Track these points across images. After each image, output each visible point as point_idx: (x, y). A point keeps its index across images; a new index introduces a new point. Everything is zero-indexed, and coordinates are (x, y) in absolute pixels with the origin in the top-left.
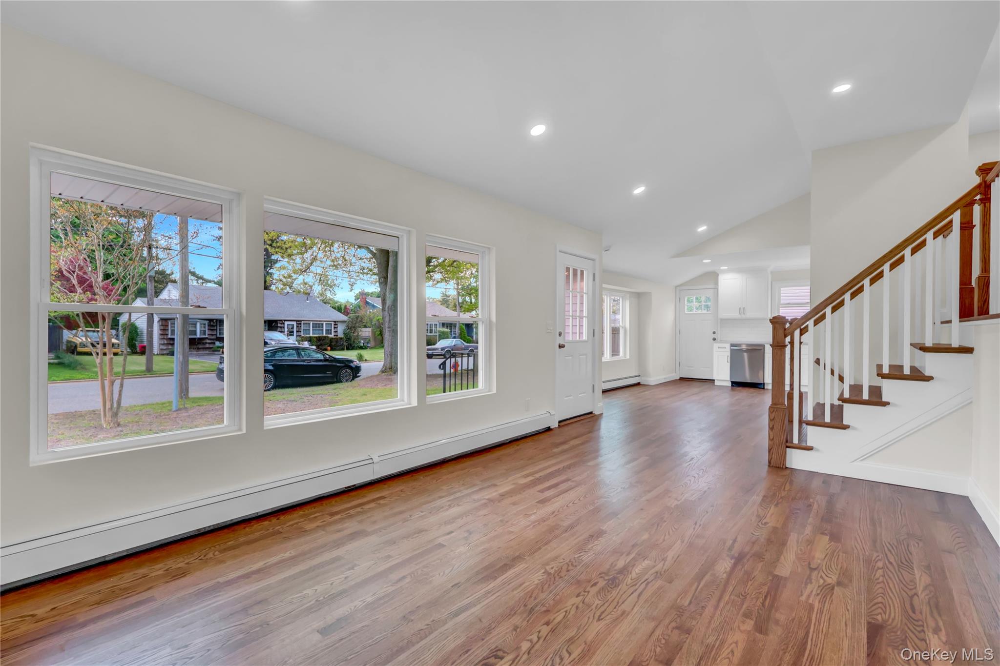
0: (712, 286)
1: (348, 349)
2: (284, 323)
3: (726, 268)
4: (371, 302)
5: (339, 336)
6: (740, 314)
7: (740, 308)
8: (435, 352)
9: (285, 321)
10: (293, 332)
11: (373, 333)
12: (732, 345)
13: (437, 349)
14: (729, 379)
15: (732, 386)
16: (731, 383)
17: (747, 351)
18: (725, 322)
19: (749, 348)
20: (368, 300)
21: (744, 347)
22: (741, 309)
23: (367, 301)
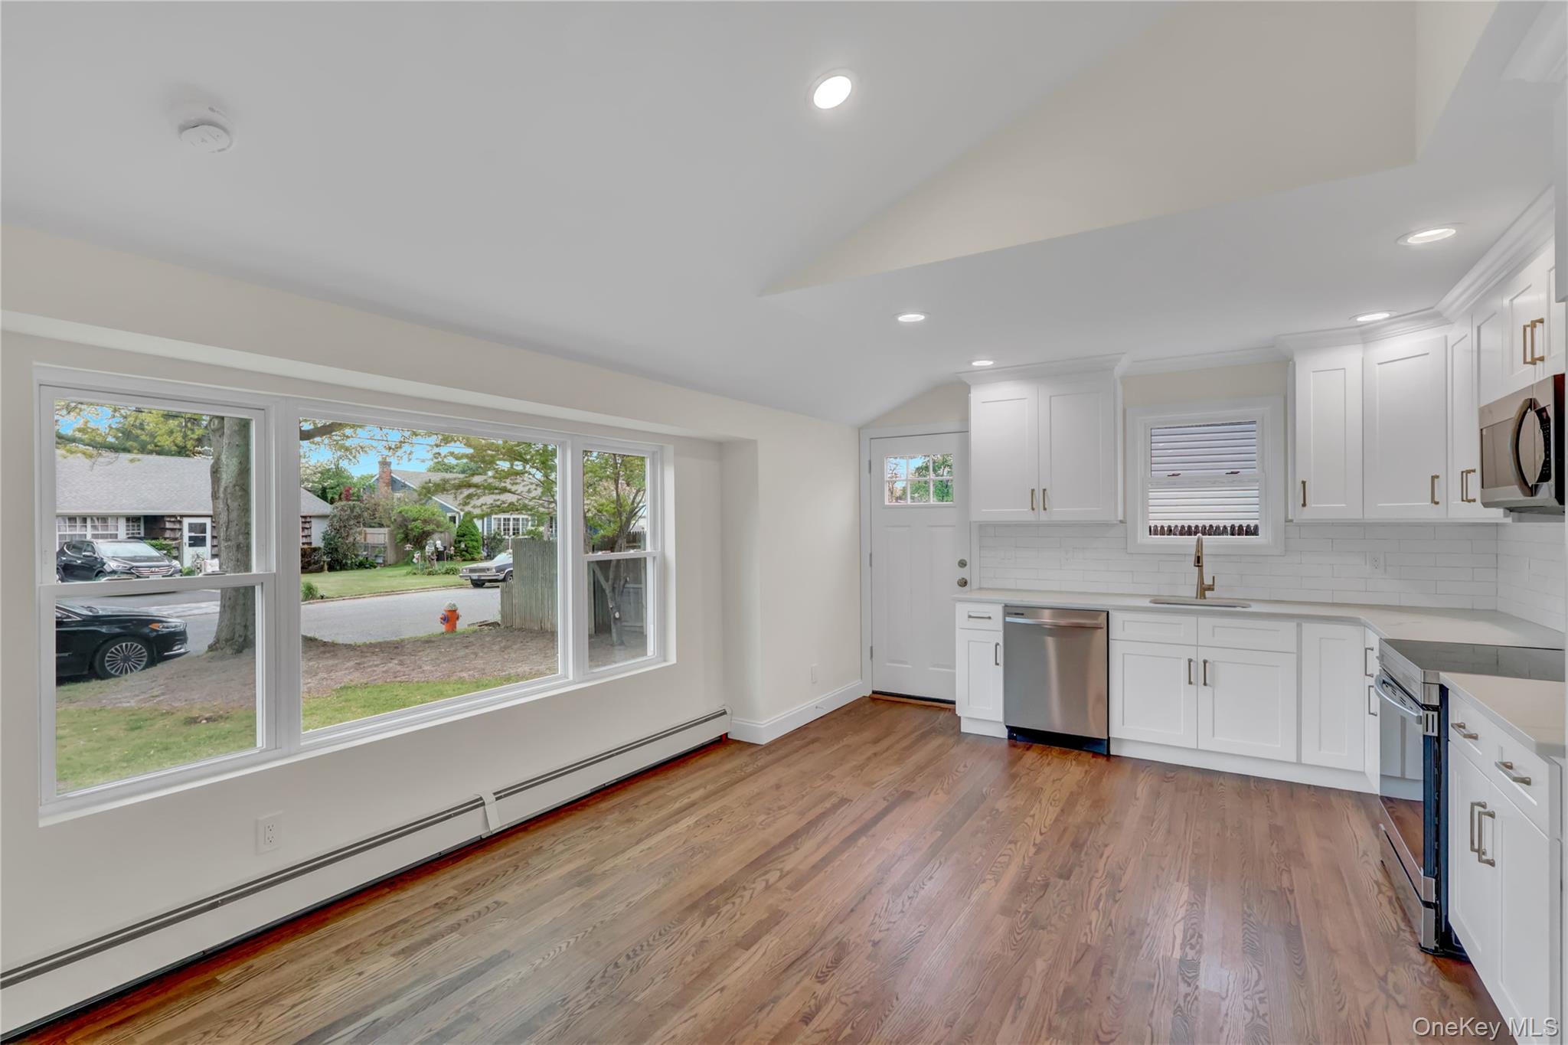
0: (953, 426)
1: (331, 568)
2: (180, 522)
3: (989, 363)
4: (399, 479)
5: (313, 546)
6: (1033, 509)
7: (1033, 490)
8: (484, 576)
9: (182, 516)
10: (204, 539)
11: (392, 535)
12: (1010, 610)
13: (488, 569)
14: (1001, 719)
15: (1010, 737)
16: (1007, 730)
17: (1057, 631)
18: (992, 533)
19: (1063, 622)
20: (394, 476)
21: (1046, 618)
22: (1036, 492)
23: (392, 477)
